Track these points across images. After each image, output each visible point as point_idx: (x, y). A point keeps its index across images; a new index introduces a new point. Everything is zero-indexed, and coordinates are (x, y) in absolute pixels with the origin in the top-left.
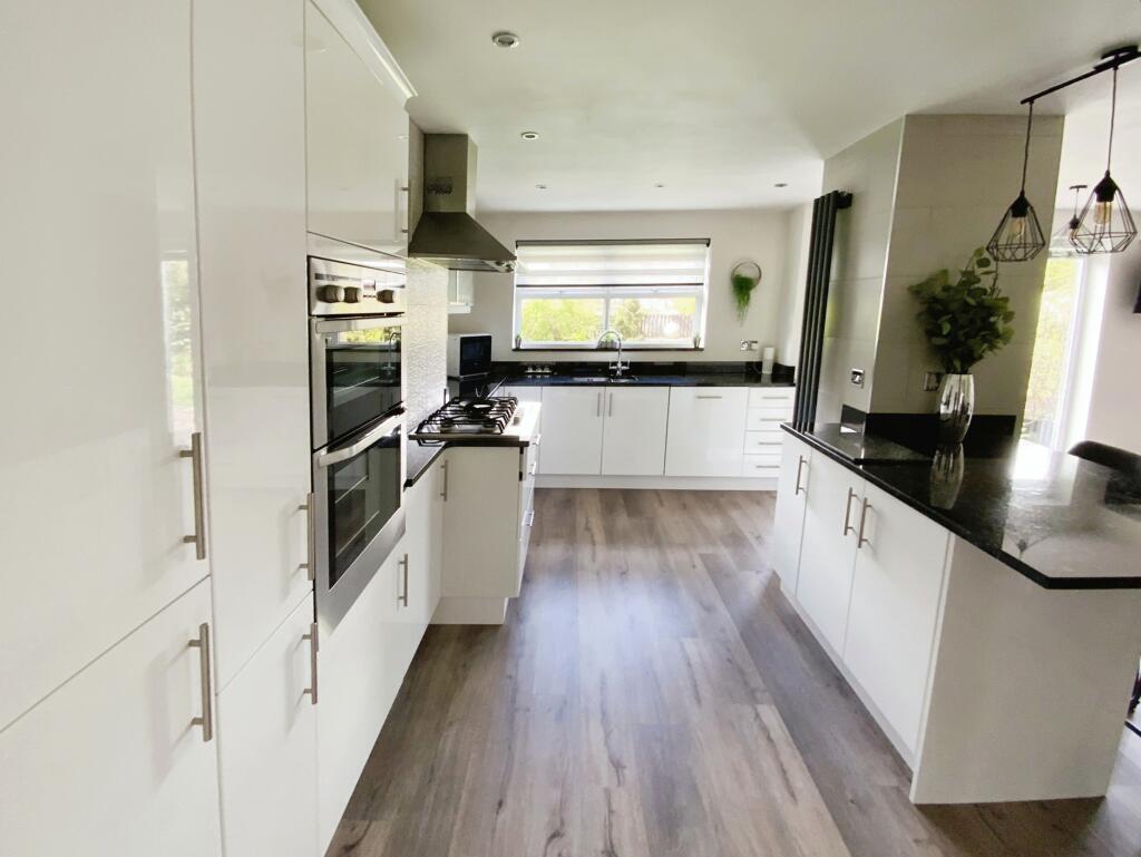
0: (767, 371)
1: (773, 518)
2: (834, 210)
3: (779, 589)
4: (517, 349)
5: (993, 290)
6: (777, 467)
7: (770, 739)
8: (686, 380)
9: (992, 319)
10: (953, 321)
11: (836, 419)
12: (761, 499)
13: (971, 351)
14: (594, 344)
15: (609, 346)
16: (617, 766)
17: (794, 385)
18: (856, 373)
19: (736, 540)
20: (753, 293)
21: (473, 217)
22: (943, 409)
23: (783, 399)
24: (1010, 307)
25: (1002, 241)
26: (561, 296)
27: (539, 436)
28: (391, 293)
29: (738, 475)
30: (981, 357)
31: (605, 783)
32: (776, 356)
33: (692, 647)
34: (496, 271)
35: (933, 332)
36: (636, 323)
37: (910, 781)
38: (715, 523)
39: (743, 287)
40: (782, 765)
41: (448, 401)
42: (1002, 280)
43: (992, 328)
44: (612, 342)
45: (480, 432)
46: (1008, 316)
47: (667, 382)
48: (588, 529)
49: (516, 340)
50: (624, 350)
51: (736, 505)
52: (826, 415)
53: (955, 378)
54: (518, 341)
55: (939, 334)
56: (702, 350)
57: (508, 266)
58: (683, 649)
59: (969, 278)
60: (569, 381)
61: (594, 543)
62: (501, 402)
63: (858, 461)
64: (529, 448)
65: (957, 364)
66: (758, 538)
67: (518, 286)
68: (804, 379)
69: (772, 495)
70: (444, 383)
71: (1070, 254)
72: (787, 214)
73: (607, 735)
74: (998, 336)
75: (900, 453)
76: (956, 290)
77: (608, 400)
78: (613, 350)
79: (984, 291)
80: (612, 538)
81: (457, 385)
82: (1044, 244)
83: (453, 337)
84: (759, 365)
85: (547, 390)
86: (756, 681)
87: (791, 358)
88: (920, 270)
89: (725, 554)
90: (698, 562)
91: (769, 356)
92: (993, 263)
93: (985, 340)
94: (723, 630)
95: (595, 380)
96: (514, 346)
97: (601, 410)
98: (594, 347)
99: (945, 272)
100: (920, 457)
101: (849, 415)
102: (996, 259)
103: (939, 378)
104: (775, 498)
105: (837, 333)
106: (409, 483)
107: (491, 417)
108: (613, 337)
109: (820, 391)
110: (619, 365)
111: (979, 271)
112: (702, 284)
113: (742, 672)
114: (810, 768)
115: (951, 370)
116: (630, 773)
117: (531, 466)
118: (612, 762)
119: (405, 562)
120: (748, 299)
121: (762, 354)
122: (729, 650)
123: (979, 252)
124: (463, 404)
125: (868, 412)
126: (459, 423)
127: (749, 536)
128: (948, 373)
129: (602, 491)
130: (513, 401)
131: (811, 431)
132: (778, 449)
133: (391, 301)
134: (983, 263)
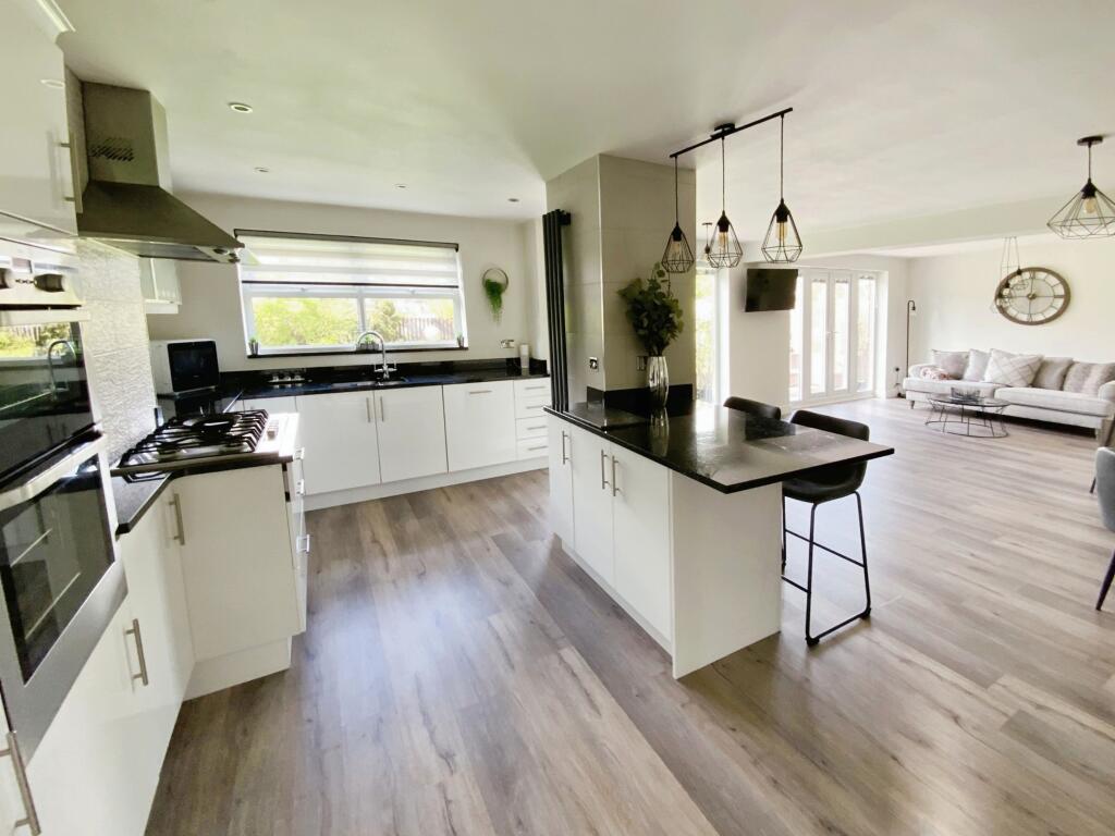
0: (525, 365)
1: (548, 491)
2: (558, 224)
3: (562, 550)
4: (254, 356)
5: (669, 292)
6: (544, 447)
7: (574, 675)
8: (455, 378)
9: (671, 316)
10: (648, 317)
11: (583, 399)
12: (537, 477)
13: (662, 339)
14: (353, 346)
15: (371, 348)
16: (447, 757)
17: (548, 376)
18: (592, 361)
19: (521, 516)
20: (504, 296)
21: (171, 193)
22: (651, 384)
23: (542, 387)
24: (681, 306)
25: (670, 258)
26: (302, 295)
27: (303, 450)
28: (59, 278)
29: (514, 459)
30: (668, 344)
31: (436, 780)
32: (530, 354)
33: (497, 621)
34: (215, 261)
35: (637, 326)
36: (394, 327)
37: (671, 664)
38: (500, 506)
39: (494, 290)
40: (586, 691)
41: (161, 422)
42: (672, 286)
43: (670, 321)
44: (373, 343)
45: (222, 453)
46: (680, 313)
47: (438, 381)
48: (375, 541)
49: (252, 346)
50: (387, 352)
51: (516, 487)
52: (577, 397)
53: (655, 359)
54: (254, 346)
55: (642, 328)
56: (466, 349)
57: (233, 255)
58: (490, 625)
59: (654, 286)
60: (329, 388)
61: (385, 555)
62: (244, 416)
63: (603, 429)
64: (293, 463)
65: (655, 349)
66: (539, 510)
67: (244, 282)
68: (555, 371)
69: (544, 472)
70: (153, 403)
71: (707, 272)
72: (522, 227)
73: (432, 734)
74: (676, 327)
75: (629, 419)
76: (648, 293)
77: (378, 403)
78: (375, 352)
79: (663, 295)
80: (403, 544)
81: (171, 404)
82: (693, 261)
83: (156, 343)
84: (518, 360)
85: (301, 399)
86: (556, 631)
87: (543, 353)
88: (624, 278)
89: (513, 531)
90: (492, 545)
91: (525, 352)
92: (667, 274)
93: (669, 331)
94: (522, 598)
95: (359, 384)
96: (249, 353)
97: (372, 415)
98: (355, 349)
99: (639, 280)
100: (643, 420)
101: (593, 394)
102: (668, 271)
103: (646, 360)
104: (547, 474)
105: (574, 330)
106: (123, 529)
107: (234, 434)
108: (372, 338)
109: (569, 377)
110: (385, 368)
111: (659, 280)
112: (457, 287)
113: (543, 628)
114: (605, 684)
115: (652, 354)
116: (461, 758)
117: (299, 486)
118: (441, 756)
119: (136, 630)
120: (500, 302)
121: (519, 352)
122: (529, 613)
123: (657, 266)
124: (189, 423)
125: (605, 390)
126: (187, 446)
127: (531, 511)
128: (650, 355)
129: (383, 500)
130: (261, 416)
131: (567, 410)
132: (543, 432)
133: (60, 289)
134: (661, 274)
